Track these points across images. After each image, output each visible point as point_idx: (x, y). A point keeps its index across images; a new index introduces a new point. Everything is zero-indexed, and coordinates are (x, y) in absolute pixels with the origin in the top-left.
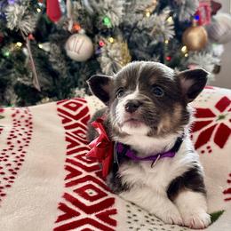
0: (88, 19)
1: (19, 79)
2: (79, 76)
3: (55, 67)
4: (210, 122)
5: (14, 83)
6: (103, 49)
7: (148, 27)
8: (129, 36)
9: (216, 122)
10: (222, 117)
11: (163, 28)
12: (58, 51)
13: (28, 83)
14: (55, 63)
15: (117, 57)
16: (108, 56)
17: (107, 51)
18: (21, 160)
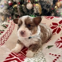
1: (16, 13)
2: (29, 13)
3: (24, 11)
5: (15, 14)
6: (35, 7)
9: (58, 27)
10: (60, 26)
11: (50, 2)
12: (25, 7)
13: (18, 14)
16: (36, 9)
17: (36, 7)
18: (11, 34)
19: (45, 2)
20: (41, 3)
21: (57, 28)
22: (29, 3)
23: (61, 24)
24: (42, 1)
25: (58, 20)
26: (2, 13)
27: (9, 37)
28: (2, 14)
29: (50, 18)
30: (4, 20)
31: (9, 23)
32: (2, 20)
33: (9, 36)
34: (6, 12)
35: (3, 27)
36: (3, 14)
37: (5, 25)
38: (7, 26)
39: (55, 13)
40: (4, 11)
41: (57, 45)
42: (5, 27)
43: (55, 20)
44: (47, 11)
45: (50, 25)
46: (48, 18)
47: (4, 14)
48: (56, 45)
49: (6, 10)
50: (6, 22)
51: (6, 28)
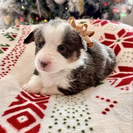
1: (33, 11)
2: (59, 11)
3: (49, 6)
4: (112, 42)
5: (31, 12)
9: (115, 43)
10: (119, 41)
13: (36, 13)
14: (49, 4)
16: (72, 2)
17: (72, 0)
21: (114, 46)
23: (121, 38)
25: (115, 29)
26: (6, 10)
27: (18, 58)
28: (5, 12)
29: (99, 24)
31: (18, 29)
32: (5, 25)
33: (19, 56)
34: (14, 7)
35: (8, 38)
36: (8, 11)
37: (11, 35)
38: (15, 36)
39: (110, 13)
40: (10, 6)
41: (112, 83)
42: (10, 39)
43: (110, 28)
44: (95, 9)
45: (101, 39)
47: (9, 13)
48: (110, 82)
49: (14, 3)
50: (13, 28)
51: (13, 41)
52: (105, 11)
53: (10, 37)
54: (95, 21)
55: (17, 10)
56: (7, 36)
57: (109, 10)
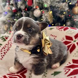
0: (40, 5)
6: (43, 14)
7: (59, 7)
8: (53, 10)
11: (64, 7)
12: (32, 14)
15: (47, 16)
17: (45, 15)
18: (9, 49)
19: (58, 7)
20: (53, 9)
21: (71, 44)
22: (37, 10)
23: (77, 39)
24: (53, 7)
25: (73, 33)
29: (63, 29)
30: (7, 29)
31: (10, 34)
33: (6, 52)
34: (10, 20)
35: (2, 39)
36: (6, 22)
37: (4, 37)
38: (7, 38)
40: (7, 19)
42: (3, 40)
45: (63, 39)
46: (60, 30)
47: (7, 23)
48: (65, 71)
49: (10, 17)
50: (7, 33)
51: (5, 42)
52: (69, 20)
53: (4, 39)
54: (60, 27)
55: (11, 21)
56: (2, 38)
57: (71, 19)
